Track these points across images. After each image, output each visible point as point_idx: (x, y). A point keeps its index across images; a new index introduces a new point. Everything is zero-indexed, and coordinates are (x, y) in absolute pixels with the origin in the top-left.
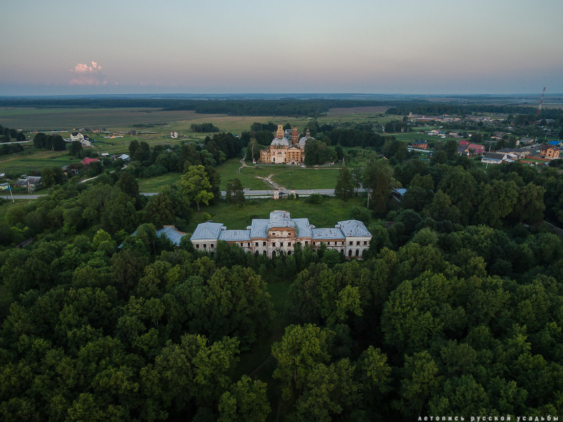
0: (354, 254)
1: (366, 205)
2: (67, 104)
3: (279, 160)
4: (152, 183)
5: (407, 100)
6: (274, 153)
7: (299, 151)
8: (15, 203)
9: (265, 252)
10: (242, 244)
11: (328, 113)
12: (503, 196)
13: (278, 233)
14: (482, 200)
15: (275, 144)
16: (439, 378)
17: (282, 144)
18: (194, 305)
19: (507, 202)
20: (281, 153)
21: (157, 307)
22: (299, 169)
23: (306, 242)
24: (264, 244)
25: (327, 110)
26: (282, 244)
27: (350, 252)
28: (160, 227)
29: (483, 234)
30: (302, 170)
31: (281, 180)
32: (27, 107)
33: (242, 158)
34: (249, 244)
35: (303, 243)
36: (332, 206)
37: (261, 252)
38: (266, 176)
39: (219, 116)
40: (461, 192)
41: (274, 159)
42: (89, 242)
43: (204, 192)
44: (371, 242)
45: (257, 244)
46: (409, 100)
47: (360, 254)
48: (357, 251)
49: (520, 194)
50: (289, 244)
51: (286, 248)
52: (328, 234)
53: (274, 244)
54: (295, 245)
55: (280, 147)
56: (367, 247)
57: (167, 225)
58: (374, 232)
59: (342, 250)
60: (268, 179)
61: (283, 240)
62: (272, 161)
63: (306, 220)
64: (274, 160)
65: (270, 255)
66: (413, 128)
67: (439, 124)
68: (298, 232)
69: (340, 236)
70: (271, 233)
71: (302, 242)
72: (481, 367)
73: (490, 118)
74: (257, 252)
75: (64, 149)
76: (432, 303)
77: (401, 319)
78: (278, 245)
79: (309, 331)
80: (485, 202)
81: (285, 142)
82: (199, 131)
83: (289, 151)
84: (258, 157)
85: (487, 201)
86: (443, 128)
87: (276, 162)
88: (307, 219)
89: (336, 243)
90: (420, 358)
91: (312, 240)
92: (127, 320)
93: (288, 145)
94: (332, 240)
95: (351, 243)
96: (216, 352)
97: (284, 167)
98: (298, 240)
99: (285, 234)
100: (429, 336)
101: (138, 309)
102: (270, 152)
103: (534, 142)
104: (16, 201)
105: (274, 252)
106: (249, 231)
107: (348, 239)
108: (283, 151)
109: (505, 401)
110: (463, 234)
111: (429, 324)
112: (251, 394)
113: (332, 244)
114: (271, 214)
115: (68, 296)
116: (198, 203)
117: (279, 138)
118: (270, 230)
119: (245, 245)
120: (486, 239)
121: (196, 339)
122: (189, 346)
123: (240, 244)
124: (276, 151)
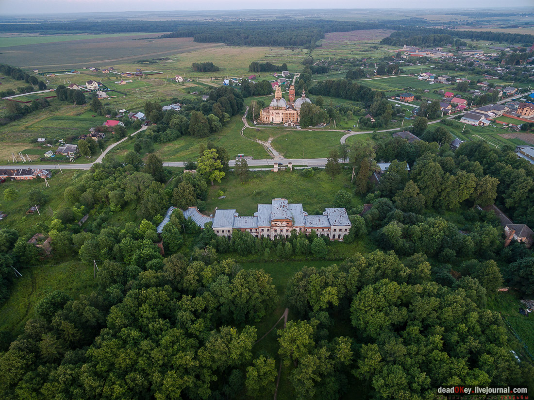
0: (336, 237)
1: (351, 180)
2: (69, 29)
3: (277, 119)
4: (170, 148)
5: (405, 18)
6: (273, 113)
7: (295, 112)
8: (63, 175)
9: (268, 235)
10: (251, 230)
11: (323, 42)
12: (463, 186)
13: (279, 223)
14: (446, 188)
15: (274, 105)
16: (381, 364)
17: (280, 106)
18: (224, 298)
19: (465, 191)
20: (279, 113)
21: (200, 303)
22: (295, 131)
23: (300, 229)
24: (268, 230)
25: (322, 37)
26: (281, 231)
27: (334, 236)
28: (185, 209)
29: (438, 227)
30: (297, 132)
31: (280, 147)
32: (31, 33)
33: (244, 115)
34: (256, 230)
35: (298, 229)
36: (322, 180)
37: (265, 236)
38: (266, 140)
39: (217, 47)
40: (429, 181)
41: (273, 118)
42: (136, 229)
43: (217, 173)
44: (350, 230)
45: (263, 230)
46: (407, 18)
47: (342, 237)
48: (339, 236)
49: (477, 185)
50: (287, 231)
51: (284, 233)
52: (317, 223)
53: (276, 231)
54: (291, 231)
55: (278, 108)
56: (347, 233)
57: (190, 207)
58: (353, 221)
59: (328, 235)
60: (267, 144)
61: (282, 228)
62: (271, 120)
63: (300, 206)
64: (273, 120)
65: (272, 238)
66: (405, 69)
67: (431, 61)
68: (294, 222)
69: (327, 225)
70: (273, 223)
71: (296, 229)
72: (408, 359)
73: (483, 52)
74: (263, 235)
75: (85, 103)
76: (385, 305)
77: (364, 314)
78: (278, 231)
79: (302, 330)
80: (447, 191)
81: (283, 103)
82: (201, 71)
83: (286, 112)
84: (258, 116)
85: (448, 190)
86: (434, 68)
87: (275, 121)
88: (301, 204)
89: (323, 230)
90: (372, 350)
91: (305, 228)
92: (183, 315)
93: (285, 106)
94: (320, 228)
95: (335, 230)
96: (243, 340)
97: (282, 128)
98: (295, 228)
99: (285, 224)
100: (381, 328)
101: (189, 305)
102: (269, 112)
103: (516, 93)
104: (64, 171)
105: (275, 236)
106: (256, 218)
107: (333, 228)
108: (281, 112)
109: (417, 384)
110: (423, 226)
111: (381, 320)
112: (265, 367)
113: (320, 230)
114: (273, 201)
115: (142, 295)
116: (212, 181)
117: (277, 100)
118: (273, 221)
119: (254, 231)
120: (440, 232)
121: (230, 331)
122: (226, 336)
123: (249, 231)
124: (275, 112)
